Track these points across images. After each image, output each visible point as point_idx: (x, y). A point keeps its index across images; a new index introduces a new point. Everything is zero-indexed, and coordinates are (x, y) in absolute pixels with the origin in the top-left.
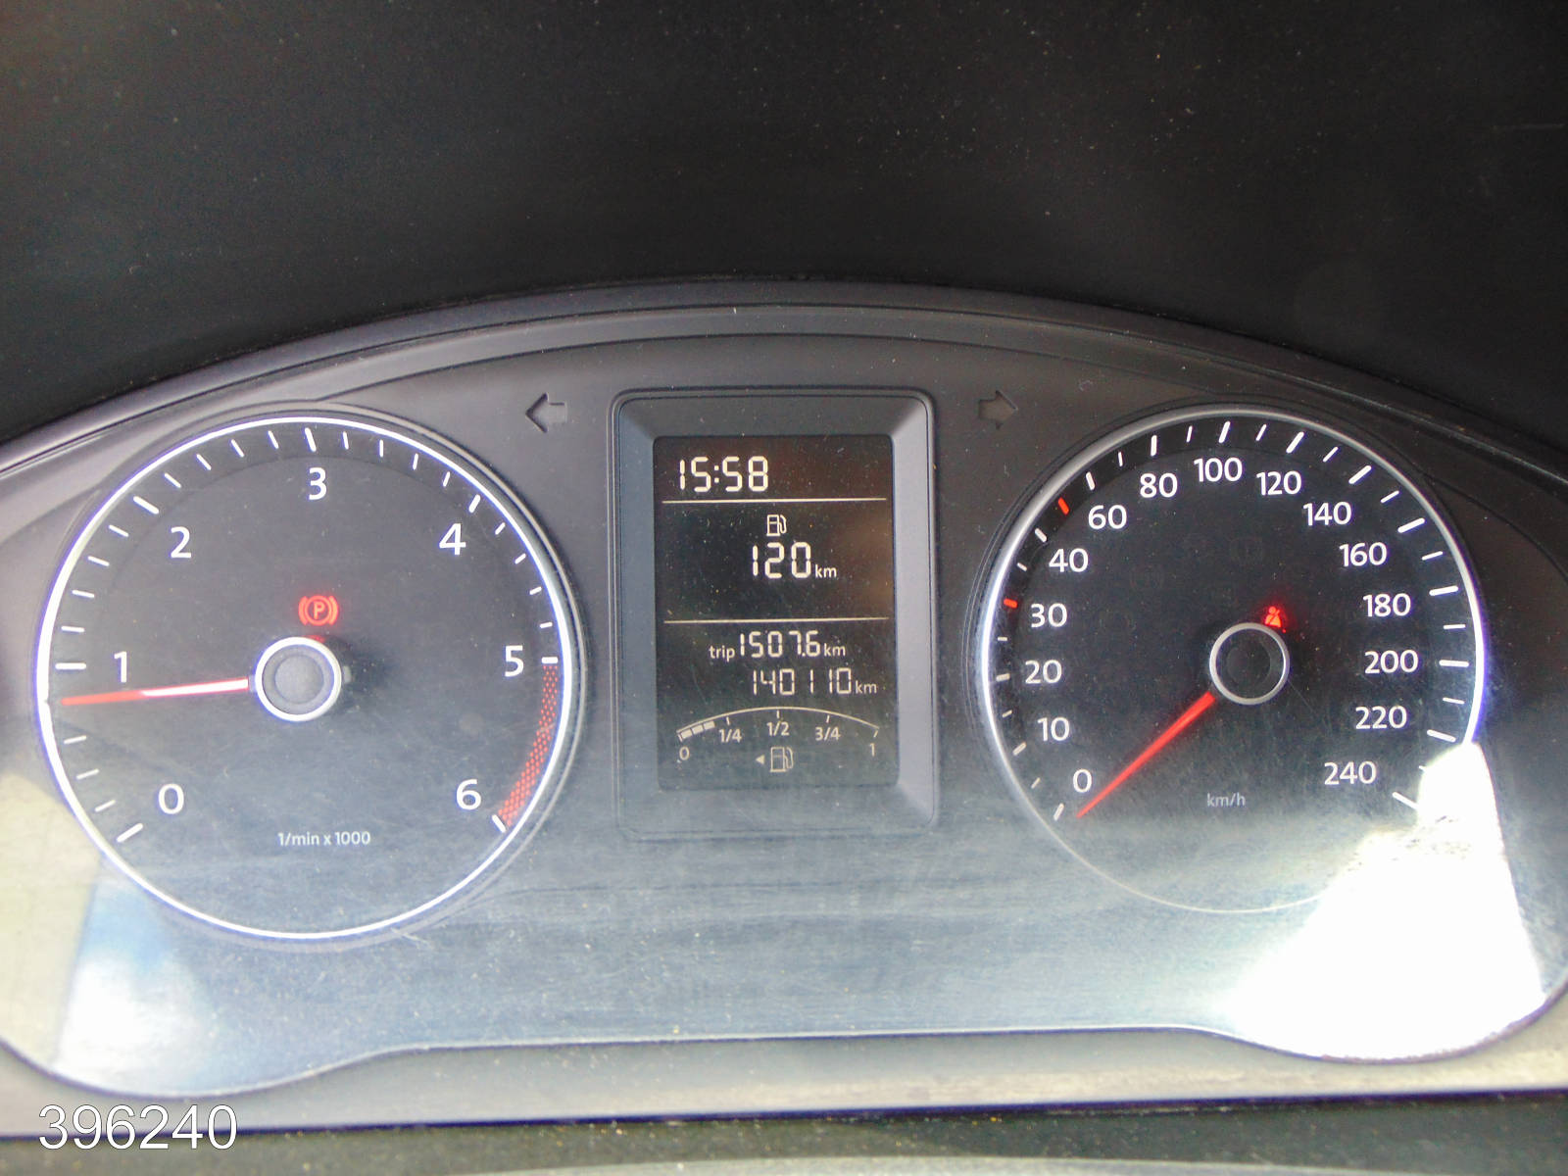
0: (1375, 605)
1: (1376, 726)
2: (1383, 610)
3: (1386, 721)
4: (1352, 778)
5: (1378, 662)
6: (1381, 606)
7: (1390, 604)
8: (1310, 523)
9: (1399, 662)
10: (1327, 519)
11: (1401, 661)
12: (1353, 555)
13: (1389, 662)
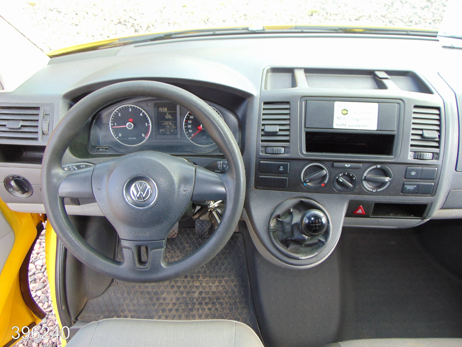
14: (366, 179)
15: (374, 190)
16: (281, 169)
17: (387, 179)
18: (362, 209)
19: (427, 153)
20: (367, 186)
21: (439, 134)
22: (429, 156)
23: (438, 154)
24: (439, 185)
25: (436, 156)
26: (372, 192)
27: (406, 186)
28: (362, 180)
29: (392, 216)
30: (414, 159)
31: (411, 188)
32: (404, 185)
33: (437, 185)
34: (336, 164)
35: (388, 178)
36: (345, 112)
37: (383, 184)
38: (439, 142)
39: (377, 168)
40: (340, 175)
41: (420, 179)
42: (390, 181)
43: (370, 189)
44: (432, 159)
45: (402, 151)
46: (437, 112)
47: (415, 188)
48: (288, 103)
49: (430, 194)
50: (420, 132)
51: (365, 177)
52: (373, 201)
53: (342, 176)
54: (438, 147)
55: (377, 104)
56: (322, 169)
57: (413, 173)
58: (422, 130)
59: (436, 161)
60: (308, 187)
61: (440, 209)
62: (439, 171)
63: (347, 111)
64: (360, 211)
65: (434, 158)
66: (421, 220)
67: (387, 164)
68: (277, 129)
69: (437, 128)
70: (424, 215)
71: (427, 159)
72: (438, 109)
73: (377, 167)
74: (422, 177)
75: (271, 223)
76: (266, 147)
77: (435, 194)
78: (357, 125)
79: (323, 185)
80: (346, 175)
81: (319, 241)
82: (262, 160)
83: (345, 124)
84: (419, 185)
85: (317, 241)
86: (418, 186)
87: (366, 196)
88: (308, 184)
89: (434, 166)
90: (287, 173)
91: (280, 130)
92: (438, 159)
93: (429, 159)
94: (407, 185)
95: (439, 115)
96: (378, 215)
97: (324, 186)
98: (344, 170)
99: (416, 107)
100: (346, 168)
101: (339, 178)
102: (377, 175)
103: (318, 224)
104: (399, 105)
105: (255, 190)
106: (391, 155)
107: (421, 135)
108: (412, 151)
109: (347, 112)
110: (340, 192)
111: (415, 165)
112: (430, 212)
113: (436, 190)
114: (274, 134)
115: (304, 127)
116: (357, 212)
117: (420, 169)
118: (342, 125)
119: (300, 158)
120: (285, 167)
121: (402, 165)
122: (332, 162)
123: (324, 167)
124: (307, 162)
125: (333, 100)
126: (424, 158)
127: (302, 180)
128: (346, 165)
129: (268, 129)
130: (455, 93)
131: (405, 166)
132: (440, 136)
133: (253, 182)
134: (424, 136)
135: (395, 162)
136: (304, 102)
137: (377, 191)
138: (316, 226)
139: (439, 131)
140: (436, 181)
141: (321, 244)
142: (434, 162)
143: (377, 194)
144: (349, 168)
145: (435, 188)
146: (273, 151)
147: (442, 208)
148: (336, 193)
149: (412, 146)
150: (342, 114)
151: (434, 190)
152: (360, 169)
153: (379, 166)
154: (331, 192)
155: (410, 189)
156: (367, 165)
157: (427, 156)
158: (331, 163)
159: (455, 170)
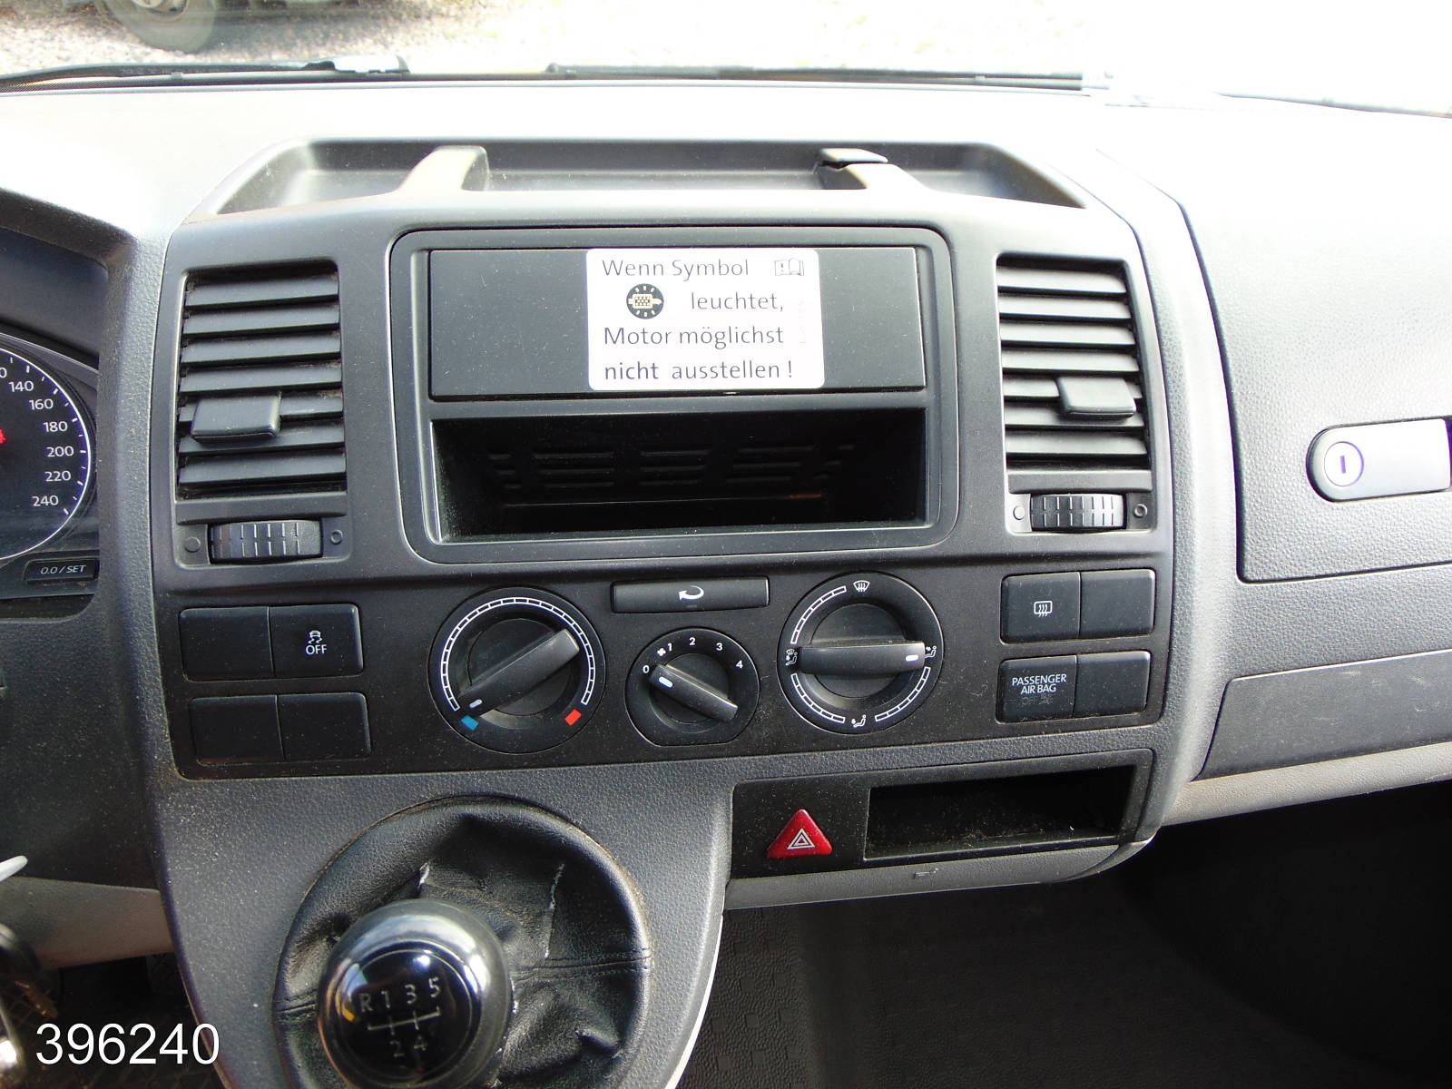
0: (49, 427)
1: (56, 480)
2: (54, 429)
3: (60, 477)
4: (47, 503)
5: (53, 452)
6: (52, 427)
7: (57, 426)
8: (13, 390)
9: (64, 451)
10: (21, 389)
11: (66, 451)
12: (35, 405)
13: (60, 451)
14: (803, 665)
15: (858, 720)
16: (316, 646)
17: (915, 652)
18: (809, 830)
19: (1097, 497)
20: (814, 697)
21: (1138, 396)
22: (1106, 509)
23: (1147, 495)
24: (1174, 659)
25: (1139, 506)
26: (848, 728)
27: (1014, 681)
28: (783, 673)
29: (973, 842)
30: (1034, 530)
31: (1041, 690)
32: (1003, 676)
33: (1165, 660)
34: (624, 592)
35: (920, 646)
36: (647, 302)
37: (901, 678)
38: (1143, 434)
39: (852, 599)
40: (661, 652)
41: (1081, 636)
42: (928, 662)
43: (832, 718)
44: (1124, 527)
45: (969, 495)
46: (1111, 285)
47: (1059, 686)
48: (323, 268)
49: (1137, 710)
50: (1047, 390)
51: (798, 649)
52: (863, 780)
53: (669, 658)
54: (1143, 462)
55: (811, 255)
56: (556, 625)
57: (1043, 610)
58: (1053, 376)
59: (1145, 532)
60: (488, 737)
61: (1195, 779)
62: (1166, 586)
63: (657, 294)
64: (801, 841)
65: (1132, 520)
66: (1115, 847)
67: (899, 572)
68: (270, 413)
69: (1124, 364)
70: (1129, 821)
71: (1098, 523)
72: (1115, 268)
73: (851, 589)
74: (1088, 628)
75: (288, 975)
76: (213, 524)
77: (1163, 707)
78: (719, 370)
79: (573, 718)
80: (692, 650)
81: (587, 1043)
82: (190, 601)
83: (654, 368)
84: (1078, 665)
85: (571, 1048)
86: (1077, 671)
87: (820, 757)
88: (487, 716)
89: (1139, 562)
90: (353, 668)
91: (287, 422)
92: (1149, 521)
93: (1108, 524)
94: (1020, 673)
95: (1126, 299)
96: (901, 844)
97: (581, 724)
98: (681, 619)
99: (1009, 261)
100: (683, 607)
101: (652, 668)
102: (862, 633)
103: (420, 1013)
104: (921, 252)
105: (184, 785)
106: (917, 520)
107: (1055, 404)
108: (1016, 489)
109: (658, 302)
110: (670, 749)
111: (1043, 566)
112: (1153, 801)
113: (1166, 689)
114: (254, 444)
115: (422, 398)
116: (790, 847)
117: (1073, 583)
118: (633, 373)
119: (412, 571)
120: (338, 632)
121: (980, 570)
122: (607, 585)
123: (563, 616)
124: (461, 593)
125: (575, 243)
126: (1086, 523)
127: (451, 698)
128: (683, 595)
129: (215, 418)
130: (1179, 205)
131: (997, 572)
132: (1143, 406)
133: (163, 736)
134: (1067, 408)
135: (941, 553)
136: (419, 263)
137: (870, 720)
138: (407, 1034)
139: (1136, 379)
140: (1161, 637)
141: (594, 1065)
142: (1136, 538)
143: (876, 737)
144: (701, 607)
145: (1159, 679)
146: (264, 548)
147: (1203, 774)
148: (653, 757)
149: (1016, 460)
150: (633, 311)
151: (1158, 688)
152: (763, 611)
153: (861, 586)
154: (628, 752)
155: (1037, 696)
156: (800, 582)
157: (1098, 512)
158: (601, 587)
159: (1236, 577)
